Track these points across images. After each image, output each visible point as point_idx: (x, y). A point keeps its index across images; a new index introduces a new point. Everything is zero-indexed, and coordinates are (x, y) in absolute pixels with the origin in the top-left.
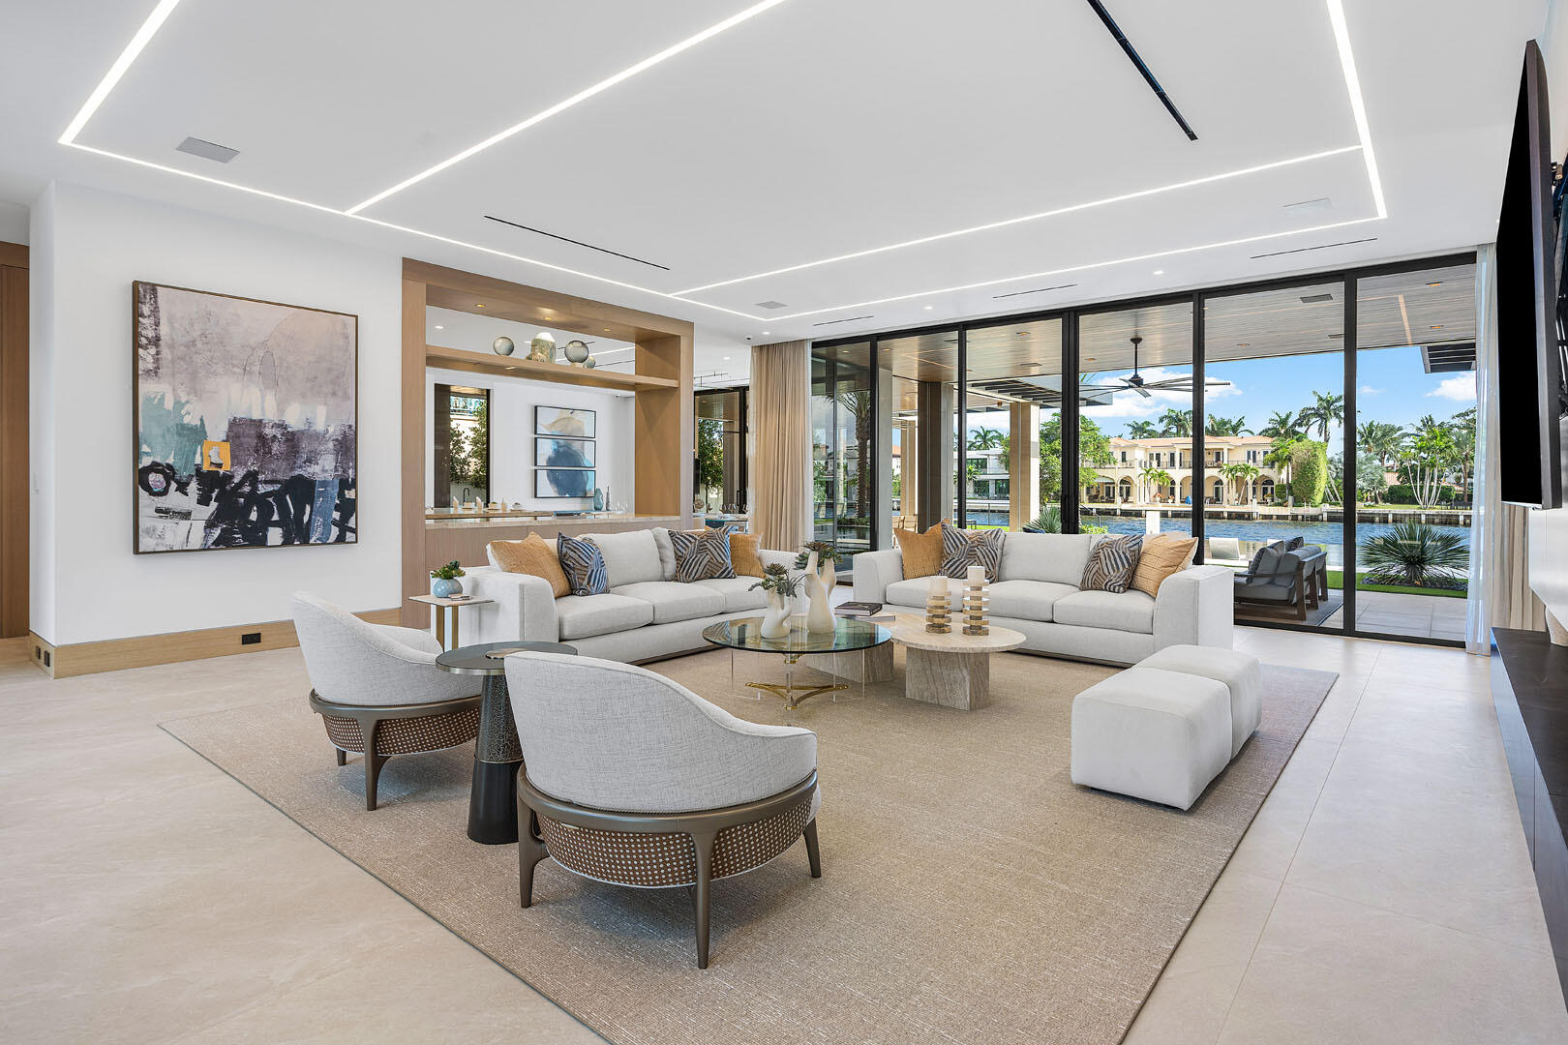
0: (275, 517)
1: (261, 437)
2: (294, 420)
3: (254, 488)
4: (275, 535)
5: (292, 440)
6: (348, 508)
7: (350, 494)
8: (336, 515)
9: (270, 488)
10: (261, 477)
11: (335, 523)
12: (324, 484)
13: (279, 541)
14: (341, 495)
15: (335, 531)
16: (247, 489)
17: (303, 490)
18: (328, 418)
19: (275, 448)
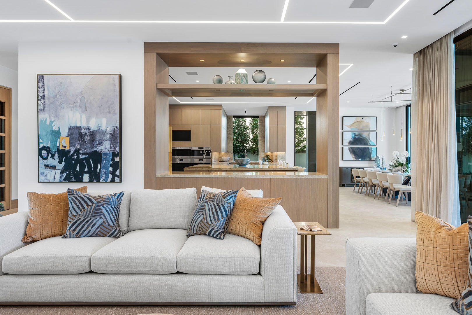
0: (86, 169)
1: (80, 134)
2: (93, 126)
3: (78, 156)
4: (86, 177)
5: (92, 134)
6: (117, 166)
7: (117, 159)
8: (111, 169)
9: (84, 156)
10: (81, 152)
11: (110, 173)
12: (106, 154)
13: (88, 180)
14: (113, 160)
15: (110, 177)
16: (75, 157)
17: (97, 157)
18: (107, 124)
19: (86, 138)
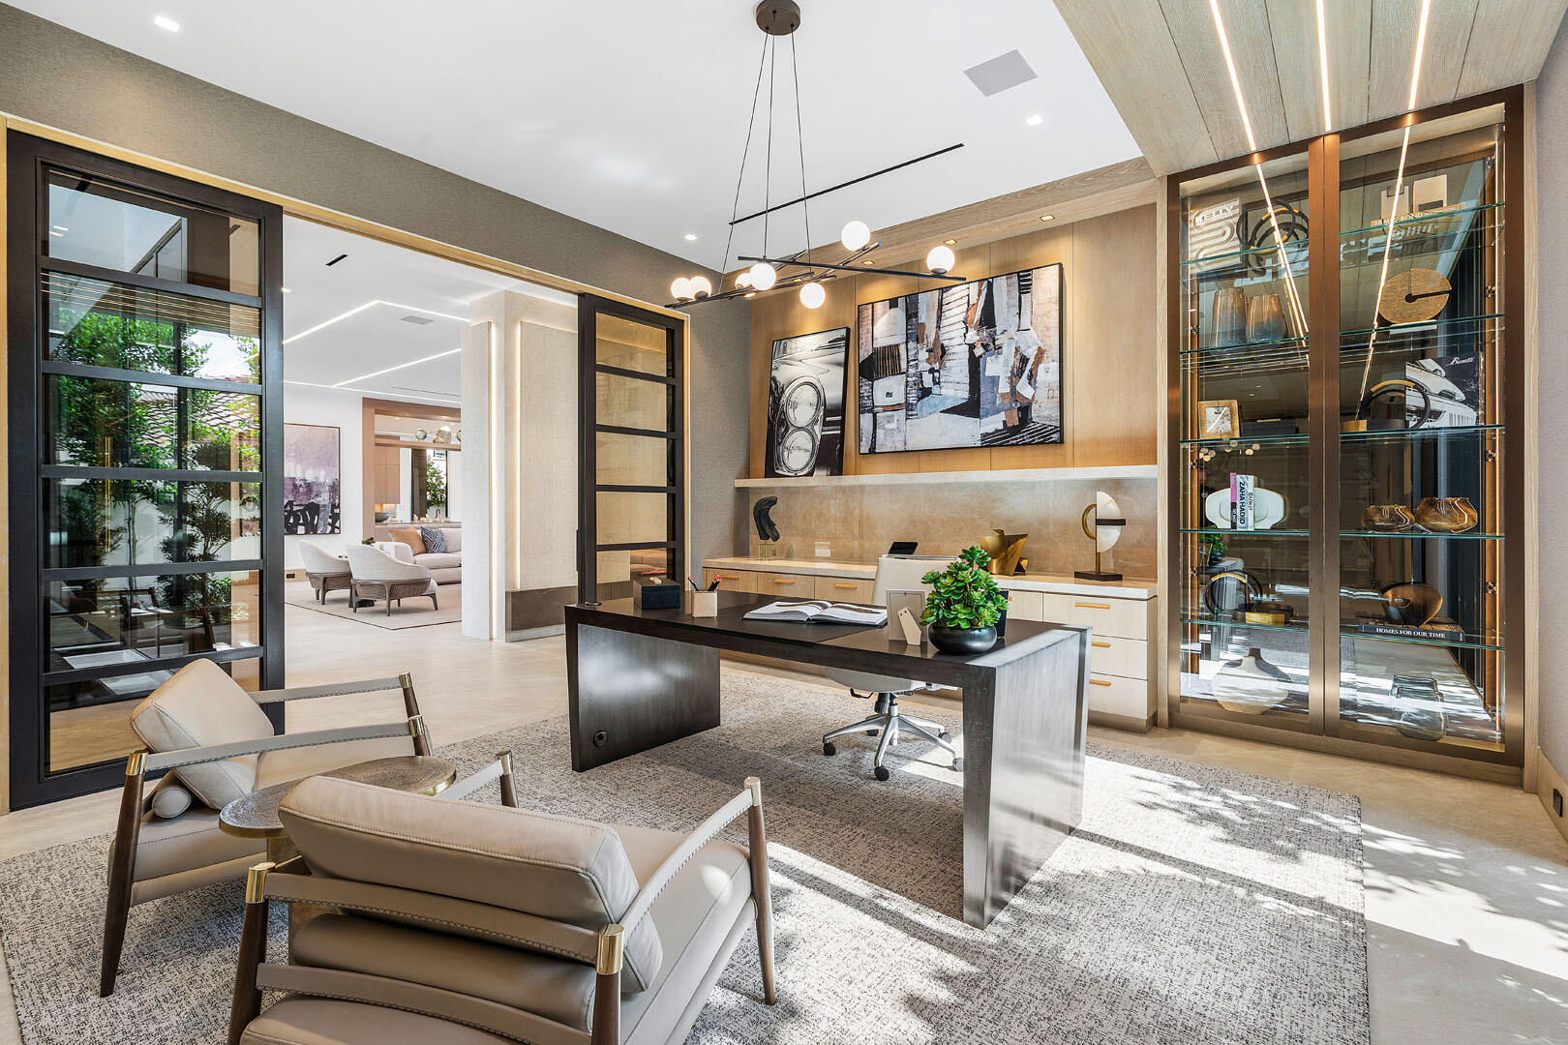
0: (301, 521)
1: (295, 485)
2: (310, 478)
3: (292, 508)
4: (301, 529)
5: (309, 486)
6: (336, 517)
7: (336, 511)
8: (330, 521)
9: (299, 508)
10: (295, 503)
11: (329, 524)
12: (324, 506)
13: (304, 532)
14: (332, 511)
15: (329, 528)
16: (288, 508)
17: (314, 509)
18: (326, 476)
19: (301, 490)
